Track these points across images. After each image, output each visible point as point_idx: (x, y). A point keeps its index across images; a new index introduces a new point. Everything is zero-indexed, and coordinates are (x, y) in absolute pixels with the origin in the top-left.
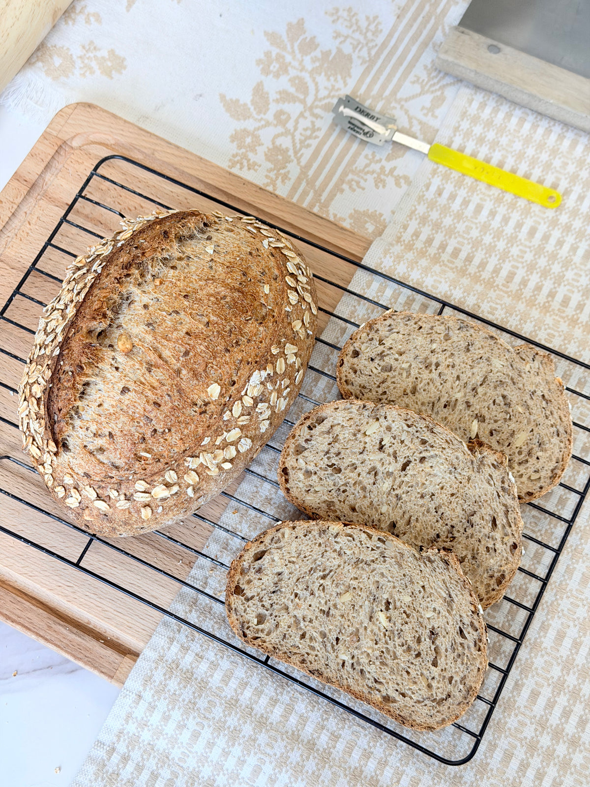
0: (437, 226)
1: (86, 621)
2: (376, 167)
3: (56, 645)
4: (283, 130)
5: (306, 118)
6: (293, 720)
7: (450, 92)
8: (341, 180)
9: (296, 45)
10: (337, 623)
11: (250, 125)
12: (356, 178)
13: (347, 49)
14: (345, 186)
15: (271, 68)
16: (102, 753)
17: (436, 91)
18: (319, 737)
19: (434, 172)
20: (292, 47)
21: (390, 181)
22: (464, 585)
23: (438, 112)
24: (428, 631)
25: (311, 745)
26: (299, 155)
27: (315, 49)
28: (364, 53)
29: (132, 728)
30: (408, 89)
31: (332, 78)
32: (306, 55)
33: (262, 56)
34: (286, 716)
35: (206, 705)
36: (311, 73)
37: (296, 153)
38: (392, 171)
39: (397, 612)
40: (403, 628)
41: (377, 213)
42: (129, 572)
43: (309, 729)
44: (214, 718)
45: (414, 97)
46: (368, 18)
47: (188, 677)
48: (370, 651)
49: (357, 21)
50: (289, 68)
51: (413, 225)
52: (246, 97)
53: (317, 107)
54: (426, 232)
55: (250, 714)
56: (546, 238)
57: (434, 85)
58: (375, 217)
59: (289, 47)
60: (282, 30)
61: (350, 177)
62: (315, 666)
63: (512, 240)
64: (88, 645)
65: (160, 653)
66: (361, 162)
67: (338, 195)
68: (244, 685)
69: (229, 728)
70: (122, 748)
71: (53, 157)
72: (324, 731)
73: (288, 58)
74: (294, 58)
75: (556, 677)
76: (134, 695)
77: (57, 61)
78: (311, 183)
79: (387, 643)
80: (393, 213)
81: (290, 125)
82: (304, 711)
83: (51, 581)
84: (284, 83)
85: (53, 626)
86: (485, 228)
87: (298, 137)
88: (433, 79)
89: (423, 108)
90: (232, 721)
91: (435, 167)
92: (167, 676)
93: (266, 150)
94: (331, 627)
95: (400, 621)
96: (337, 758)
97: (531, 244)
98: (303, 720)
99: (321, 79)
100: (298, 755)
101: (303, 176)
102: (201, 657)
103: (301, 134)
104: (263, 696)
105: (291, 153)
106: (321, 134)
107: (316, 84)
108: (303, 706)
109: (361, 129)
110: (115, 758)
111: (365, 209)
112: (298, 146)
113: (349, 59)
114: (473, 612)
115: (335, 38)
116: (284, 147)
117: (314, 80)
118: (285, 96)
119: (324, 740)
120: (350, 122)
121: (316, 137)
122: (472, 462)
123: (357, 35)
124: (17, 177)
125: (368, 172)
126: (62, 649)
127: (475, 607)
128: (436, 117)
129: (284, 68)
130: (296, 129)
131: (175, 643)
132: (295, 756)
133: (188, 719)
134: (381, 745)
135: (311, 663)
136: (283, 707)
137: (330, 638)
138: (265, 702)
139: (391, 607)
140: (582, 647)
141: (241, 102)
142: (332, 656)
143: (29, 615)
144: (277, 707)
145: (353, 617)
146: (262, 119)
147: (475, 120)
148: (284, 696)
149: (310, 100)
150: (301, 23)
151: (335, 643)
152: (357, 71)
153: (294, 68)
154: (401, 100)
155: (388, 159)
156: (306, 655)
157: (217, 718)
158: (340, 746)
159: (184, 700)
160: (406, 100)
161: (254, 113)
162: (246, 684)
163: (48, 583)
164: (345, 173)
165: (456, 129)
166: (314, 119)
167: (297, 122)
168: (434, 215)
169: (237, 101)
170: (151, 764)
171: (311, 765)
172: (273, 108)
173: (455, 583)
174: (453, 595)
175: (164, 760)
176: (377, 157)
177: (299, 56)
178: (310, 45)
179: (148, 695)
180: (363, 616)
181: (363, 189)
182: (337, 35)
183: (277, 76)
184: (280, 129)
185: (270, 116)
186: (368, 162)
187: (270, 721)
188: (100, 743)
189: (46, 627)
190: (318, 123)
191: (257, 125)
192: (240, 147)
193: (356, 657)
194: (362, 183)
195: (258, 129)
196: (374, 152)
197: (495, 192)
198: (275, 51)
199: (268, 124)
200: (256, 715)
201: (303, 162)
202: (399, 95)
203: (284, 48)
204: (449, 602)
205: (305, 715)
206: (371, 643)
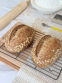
6: (37, 75)
7: (53, 23)
11: (34, 25)
16: (16, 78)
19: (51, 29)
20: (38, 20)
23: (51, 25)
25: (39, 77)
38: (47, 29)
43: (39, 76)
45: (49, 23)
51: (49, 33)
60: (37, 18)
63: (59, 34)
66: (44, 28)
67: (42, 30)
68: (32, 71)
70: (18, 78)
77: (17, 20)
81: (38, 25)
86: (56, 33)
88: (51, 22)
90: (30, 74)
93: (35, 27)
98: (38, 75)
115: (42, 19)
116: (37, 27)
147: (55, 25)
150: (39, 18)
152: (44, 21)
158: (42, 78)
165: (53, 26)
168: (51, 32)
169: (33, 23)
171: (39, 79)
172: (36, 24)
175: (23, 79)
179: (21, 71)
188: (16, 77)
201: (39, 28)
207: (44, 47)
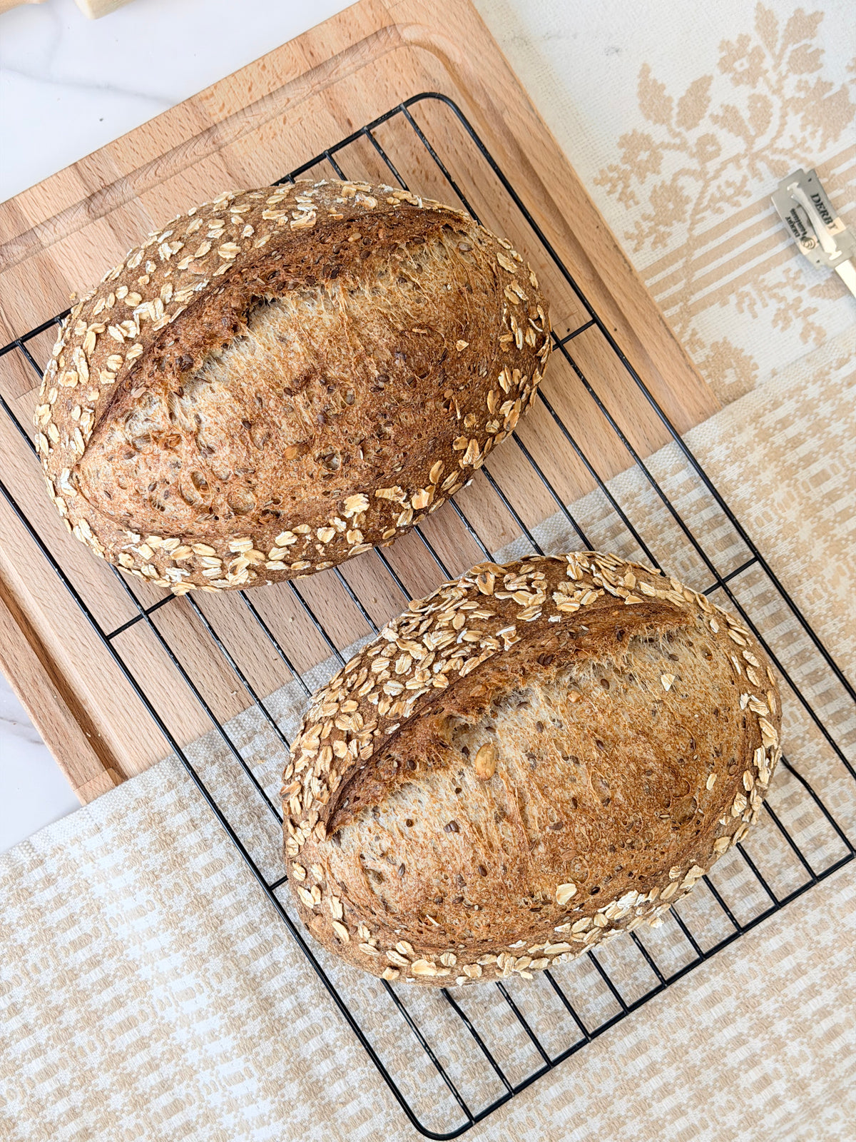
0: (818, 427)
1: (84, 698)
2: (790, 294)
3: (31, 709)
4: (698, 169)
5: (739, 167)
6: (262, 963)
8: (731, 288)
9: (791, 48)
11: (659, 134)
12: (754, 294)
14: (732, 299)
15: (737, 65)
16: (24, 858)
18: (281, 1000)
20: (783, 50)
21: (798, 325)
25: (267, 1004)
26: (698, 217)
27: (812, 71)
29: (75, 852)
31: (809, 128)
32: (795, 73)
33: (734, 39)
34: (255, 954)
35: (170, 886)
36: (786, 103)
37: (696, 211)
38: (807, 313)
41: (752, 362)
42: (165, 670)
43: (276, 984)
44: (171, 907)
47: (167, 840)
50: (761, 79)
51: (789, 407)
52: (676, 90)
53: (764, 159)
54: (799, 426)
55: (216, 928)
58: (744, 364)
59: (779, 46)
60: (783, 17)
61: (748, 288)
64: (70, 731)
65: (149, 793)
66: (774, 276)
67: (717, 305)
69: (182, 928)
70: (52, 866)
71: (366, 39)
72: (293, 997)
73: (768, 63)
74: (776, 67)
75: (603, 1093)
76: (93, 824)
78: (690, 268)
80: (774, 374)
81: (712, 166)
82: (282, 960)
83: (66, 625)
84: (739, 97)
85: (40, 683)
87: (712, 189)
90: (191, 923)
92: (142, 827)
93: (659, 184)
96: (289, 1036)
98: (275, 968)
99: (794, 121)
100: (246, 1007)
101: (685, 251)
102: (195, 826)
103: (719, 187)
104: (243, 914)
105: (689, 208)
106: (746, 202)
107: (783, 125)
108: (284, 954)
109: (803, 229)
110: (38, 874)
111: (740, 347)
112: (705, 202)
113: (850, 112)
115: (851, 69)
116: (685, 193)
117: (783, 116)
118: (729, 118)
119: (286, 1005)
120: (793, 211)
121: (736, 204)
124: (303, 41)
125: (774, 296)
126: (36, 718)
129: (751, 76)
130: (717, 174)
131: (173, 792)
132: (241, 1006)
133: (140, 890)
134: (350, 1051)
136: (260, 941)
138: (242, 923)
140: (657, 1077)
141: (666, 93)
143: (18, 653)
144: (252, 937)
146: (679, 134)
148: (268, 929)
149: (761, 142)
150: (816, 18)
152: (849, 136)
153: (767, 81)
155: (815, 291)
157: (174, 909)
158: (301, 1024)
159: (147, 866)
161: (674, 121)
162: (231, 889)
163: (60, 625)
164: (742, 280)
166: (750, 176)
167: (724, 166)
168: (825, 409)
169: (663, 87)
170: (77, 904)
171: (254, 1027)
172: (705, 127)
175: (95, 908)
176: (800, 282)
177: (784, 67)
178: (810, 60)
179: (108, 834)
181: (755, 316)
183: (737, 81)
184: (694, 164)
185: (692, 136)
186: (784, 280)
187: (235, 948)
188: (30, 847)
189: (30, 680)
190: (752, 185)
191: (668, 139)
192: (626, 159)
194: (758, 307)
195: (667, 146)
196: (801, 271)
198: (756, 41)
199: (682, 147)
200: (222, 931)
201: (699, 230)
203: (771, 45)
205: (280, 966)
207: (470, 780)
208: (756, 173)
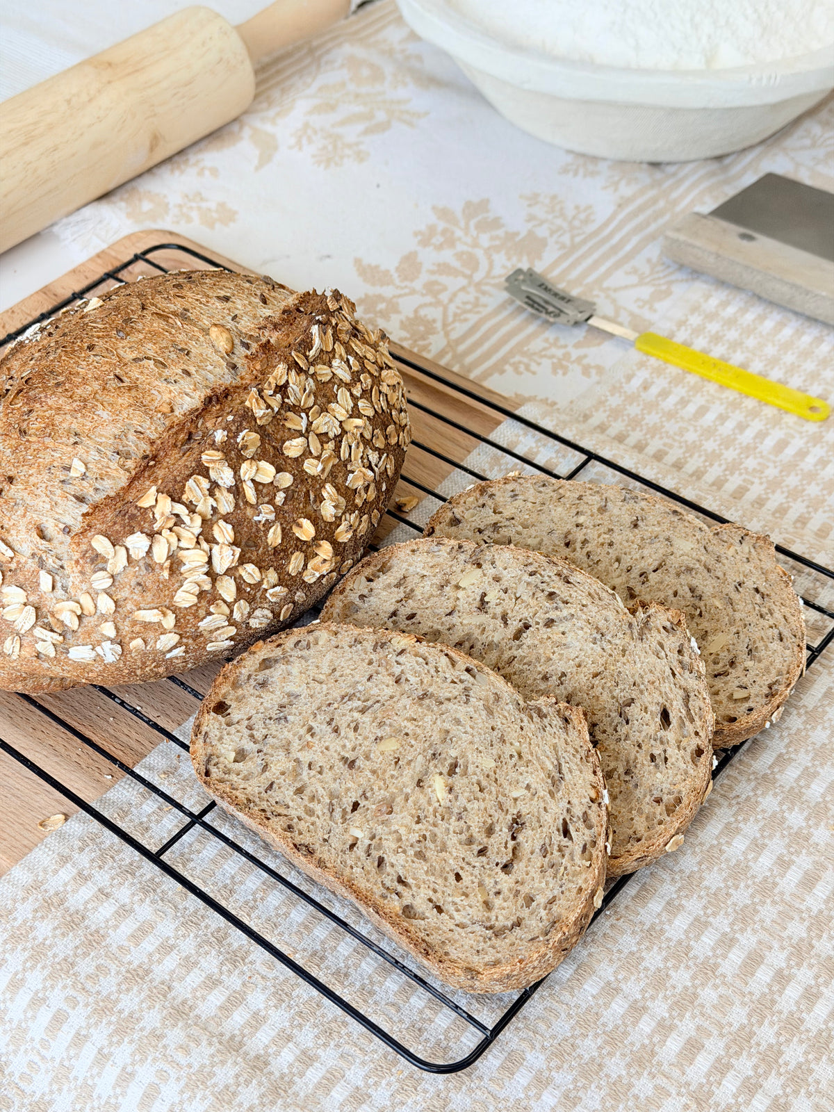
0: (635, 423)
2: (558, 352)
4: (433, 300)
5: (468, 293)
7: (678, 290)
8: (504, 360)
9: (472, 223)
10: (362, 781)
11: (388, 292)
12: (525, 360)
13: (542, 232)
14: (507, 367)
15: (434, 240)
17: (659, 285)
19: (642, 365)
20: (467, 224)
21: (575, 369)
22: (587, 757)
23: (657, 305)
24: (509, 817)
26: (449, 328)
27: (498, 229)
28: (566, 239)
30: (619, 278)
32: (484, 233)
33: (423, 229)
36: (487, 251)
37: (445, 325)
38: (579, 359)
39: (465, 780)
40: (469, 806)
41: (547, 400)
45: (626, 287)
46: (577, 207)
48: (403, 831)
49: (562, 209)
50: (458, 243)
51: (599, 417)
52: (390, 263)
53: (487, 284)
54: (617, 427)
56: (802, 454)
57: (659, 278)
59: (462, 224)
61: (517, 358)
62: (306, 839)
63: (748, 451)
67: (496, 375)
73: (459, 233)
74: (467, 234)
77: (148, 206)
78: (459, 358)
79: (435, 825)
80: (571, 402)
81: (444, 297)
84: (447, 256)
86: (708, 433)
87: (452, 308)
88: (658, 272)
89: (638, 300)
91: (645, 358)
93: (404, 319)
94: (350, 784)
95: (466, 794)
97: (778, 459)
99: (500, 258)
101: (450, 348)
103: (457, 307)
105: (439, 325)
106: (486, 310)
107: (491, 263)
109: (543, 307)
111: (531, 394)
112: (450, 319)
113: (543, 243)
114: (592, 801)
115: (529, 221)
116: (430, 317)
117: (489, 258)
118: (444, 269)
120: (529, 299)
121: (478, 312)
122: (630, 625)
123: (559, 222)
125: (544, 356)
127: (598, 792)
128: (655, 311)
129: (450, 242)
130: (451, 301)
135: (300, 833)
137: (344, 800)
139: (457, 770)
141: (383, 268)
142: (338, 829)
145: (392, 776)
146: (406, 287)
147: (711, 317)
149: (478, 277)
151: (349, 809)
152: (551, 256)
153: (464, 243)
154: (608, 289)
155: (578, 346)
156: (296, 820)
160: (615, 290)
161: (397, 282)
164: (511, 353)
165: (681, 324)
166: (480, 295)
167: (455, 295)
168: (634, 410)
169: (377, 267)
172: (424, 277)
173: (572, 751)
174: (565, 770)
176: (562, 342)
177: (474, 233)
178: (493, 224)
180: (407, 777)
181: (534, 373)
182: (531, 218)
183: (439, 248)
184: (429, 299)
185: (418, 284)
186: (547, 345)
191: (397, 292)
193: (377, 838)
194: (534, 367)
195: (400, 296)
196: (557, 336)
197: (730, 395)
198: (441, 225)
199: (413, 292)
201: (454, 335)
202: (605, 285)
203: (455, 224)
204: (556, 780)
206: (409, 820)
208: (484, 293)
